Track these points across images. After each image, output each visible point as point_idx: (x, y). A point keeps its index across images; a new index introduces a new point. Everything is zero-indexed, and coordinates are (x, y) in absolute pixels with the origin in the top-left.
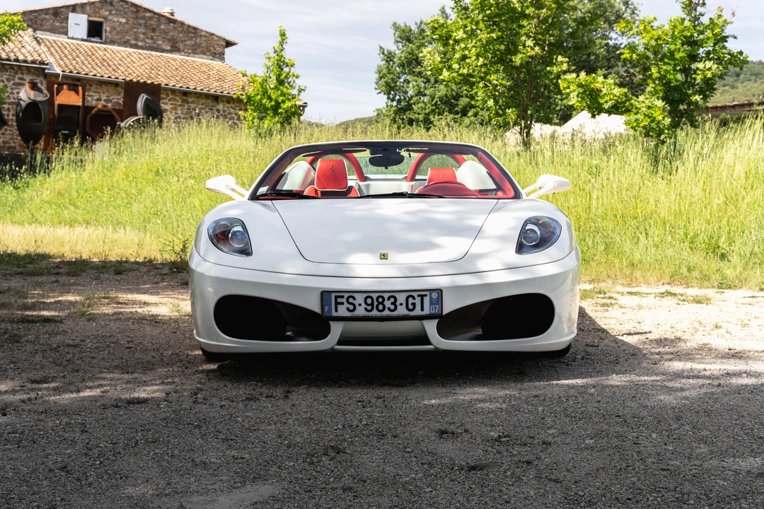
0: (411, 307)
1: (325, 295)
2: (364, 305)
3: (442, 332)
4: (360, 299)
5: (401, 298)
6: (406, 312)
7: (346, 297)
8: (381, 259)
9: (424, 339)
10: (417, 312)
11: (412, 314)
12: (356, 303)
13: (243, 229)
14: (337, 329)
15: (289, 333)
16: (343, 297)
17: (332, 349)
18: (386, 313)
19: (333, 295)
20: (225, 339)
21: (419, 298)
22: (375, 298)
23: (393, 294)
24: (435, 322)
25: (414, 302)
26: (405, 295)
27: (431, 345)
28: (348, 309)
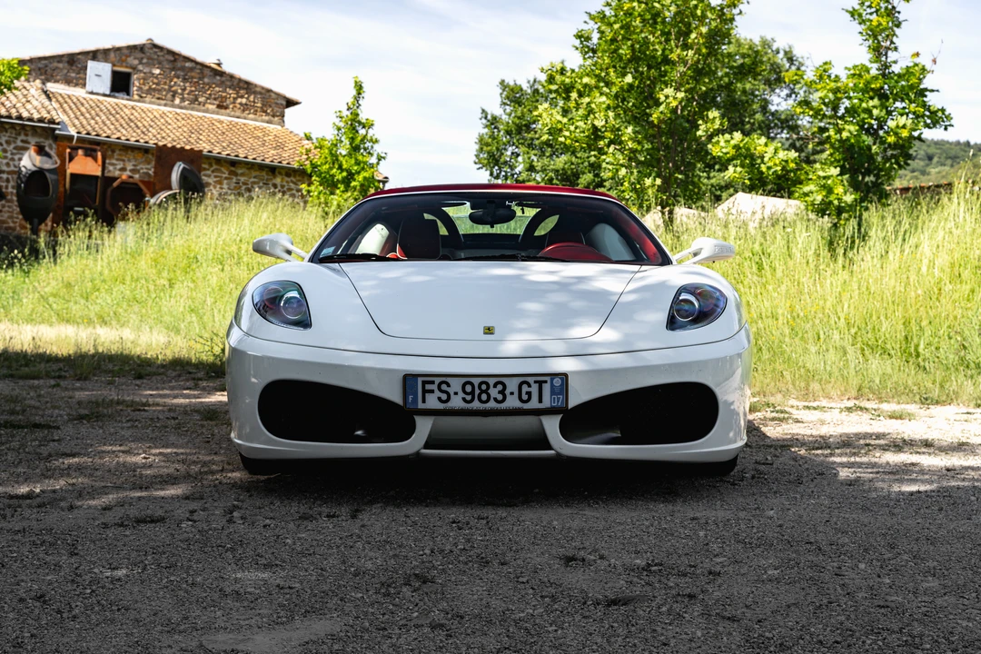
0: (525, 397)
1: (409, 380)
2: (461, 395)
3: (568, 431)
4: (456, 385)
5: (512, 385)
6: (517, 404)
7: (437, 383)
8: (485, 333)
9: (543, 442)
10: (534, 404)
11: (526, 406)
12: (451, 391)
13: (300, 294)
14: (424, 427)
15: (359, 433)
16: (433, 382)
17: (418, 454)
18: (492, 405)
19: (420, 380)
20: (273, 439)
21: (537, 385)
22: (477, 386)
23: (500, 380)
24: (559, 417)
25: (529, 389)
26: (517, 381)
27: (553, 449)
28: (439, 399)
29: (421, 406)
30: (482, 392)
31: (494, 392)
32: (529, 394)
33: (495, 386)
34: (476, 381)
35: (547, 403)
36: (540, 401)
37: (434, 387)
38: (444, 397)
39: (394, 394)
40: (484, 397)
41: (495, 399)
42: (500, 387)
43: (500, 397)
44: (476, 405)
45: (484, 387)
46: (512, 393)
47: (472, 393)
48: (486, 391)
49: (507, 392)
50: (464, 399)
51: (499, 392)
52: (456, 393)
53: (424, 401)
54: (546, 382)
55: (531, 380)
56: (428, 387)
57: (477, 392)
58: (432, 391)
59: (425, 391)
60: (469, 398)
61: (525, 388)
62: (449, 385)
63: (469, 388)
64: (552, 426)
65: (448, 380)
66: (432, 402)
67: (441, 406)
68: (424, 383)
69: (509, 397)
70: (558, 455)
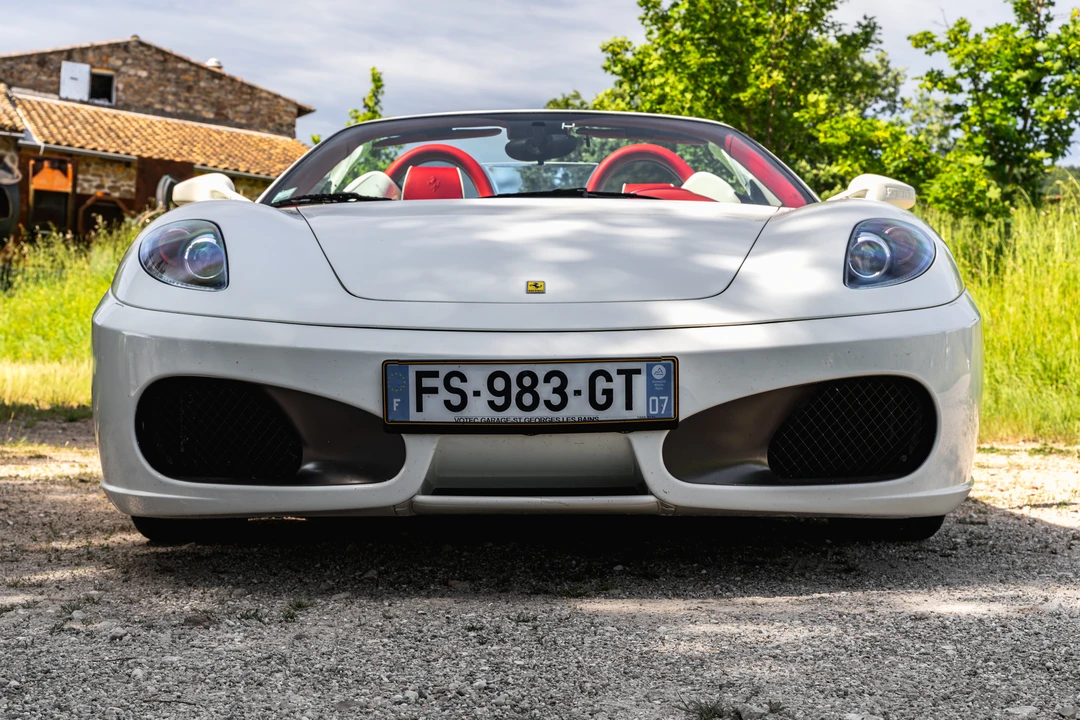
0: (601, 399)
1: (392, 369)
2: (486, 395)
3: (679, 463)
4: (477, 379)
5: (578, 378)
6: (589, 412)
7: (442, 375)
8: (529, 292)
9: (636, 484)
10: (617, 412)
11: (603, 416)
12: (469, 391)
13: (216, 238)
14: (421, 455)
15: (309, 466)
16: (435, 374)
17: (410, 503)
18: (542, 413)
19: (412, 370)
21: (623, 377)
22: (515, 380)
23: (557, 371)
24: (660, 437)
25: (609, 385)
26: (588, 370)
27: (652, 494)
28: (447, 404)
29: (414, 416)
30: (524, 390)
31: (545, 391)
32: (608, 393)
33: (547, 379)
34: (513, 372)
35: (640, 410)
36: (629, 406)
37: (438, 383)
38: (456, 400)
39: (368, 399)
40: (528, 399)
41: (548, 404)
42: (556, 382)
43: (556, 400)
44: (513, 414)
45: (527, 381)
46: (578, 393)
47: (506, 392)
48: (531, 390)
49: (569, 390)
50: (491, 404)
51: (555, 391)
52: (477, 394)
53: (420, 408)
54: (638, 372)
55: (611, 369)
56: (427, 382)
57: (515, 390)
58: (434, 391)
59: (421, 391)
60: (500, 401)
61: (601, 383)
62: (463, 379)
63: (499, 384)
64: (649, 451)
65: (462, 369)
66: (434, 409)
67: (450, 417)
68: (420, 375)
69: (572, 400)
70: (662, 502)
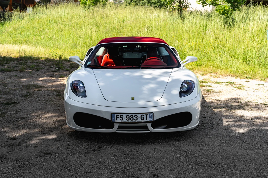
1: (112, 114)
6: (141, 121)
8: (132, 100)
11: (143, 121)
13: (83, 85)
14: (116, 126)
15: (100, 126)
17: (115, 132)
20: (77, 126)
21: (146, 116)
22: (130, 116)
24: (151, 123)
25: (143, 117)
26: (140, 115)
29: (116, 121)
30: (131, 118)
31: (134, 118)
32: (143, 118)
33: (135, 116)
34: (130, 115)
35: (148, 120)
36: (146, 120)
37: (119, 116)
38: (122, 119)
39: (109, 118)
40: (132, 119)
41: (135, 120)
42: (136, 116)
43: (136, 119)
44: (130, 121)
45: (132, 116)
46: (139, 118)
47: (129, 118)
48: (132, 118)
49: (138, 118)
50: (127, 119)
51: (136, 118)
52: (125, 118)
53: (116, 120)
54: (148, 115)
55: (144, 114)
56: (117, 116)
57: (130, 118)
58: (118, 117)
59: (117, 117)
60: (128, 119)
61: (142, 117)
62: (123, 116)
63: (128, 117)
64: (149, 125)
65: (123, 115)
67: (121, 121)
68: (116, 115)
69: (138, 119)
70: (151, 132)
